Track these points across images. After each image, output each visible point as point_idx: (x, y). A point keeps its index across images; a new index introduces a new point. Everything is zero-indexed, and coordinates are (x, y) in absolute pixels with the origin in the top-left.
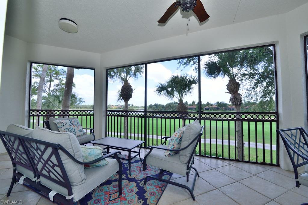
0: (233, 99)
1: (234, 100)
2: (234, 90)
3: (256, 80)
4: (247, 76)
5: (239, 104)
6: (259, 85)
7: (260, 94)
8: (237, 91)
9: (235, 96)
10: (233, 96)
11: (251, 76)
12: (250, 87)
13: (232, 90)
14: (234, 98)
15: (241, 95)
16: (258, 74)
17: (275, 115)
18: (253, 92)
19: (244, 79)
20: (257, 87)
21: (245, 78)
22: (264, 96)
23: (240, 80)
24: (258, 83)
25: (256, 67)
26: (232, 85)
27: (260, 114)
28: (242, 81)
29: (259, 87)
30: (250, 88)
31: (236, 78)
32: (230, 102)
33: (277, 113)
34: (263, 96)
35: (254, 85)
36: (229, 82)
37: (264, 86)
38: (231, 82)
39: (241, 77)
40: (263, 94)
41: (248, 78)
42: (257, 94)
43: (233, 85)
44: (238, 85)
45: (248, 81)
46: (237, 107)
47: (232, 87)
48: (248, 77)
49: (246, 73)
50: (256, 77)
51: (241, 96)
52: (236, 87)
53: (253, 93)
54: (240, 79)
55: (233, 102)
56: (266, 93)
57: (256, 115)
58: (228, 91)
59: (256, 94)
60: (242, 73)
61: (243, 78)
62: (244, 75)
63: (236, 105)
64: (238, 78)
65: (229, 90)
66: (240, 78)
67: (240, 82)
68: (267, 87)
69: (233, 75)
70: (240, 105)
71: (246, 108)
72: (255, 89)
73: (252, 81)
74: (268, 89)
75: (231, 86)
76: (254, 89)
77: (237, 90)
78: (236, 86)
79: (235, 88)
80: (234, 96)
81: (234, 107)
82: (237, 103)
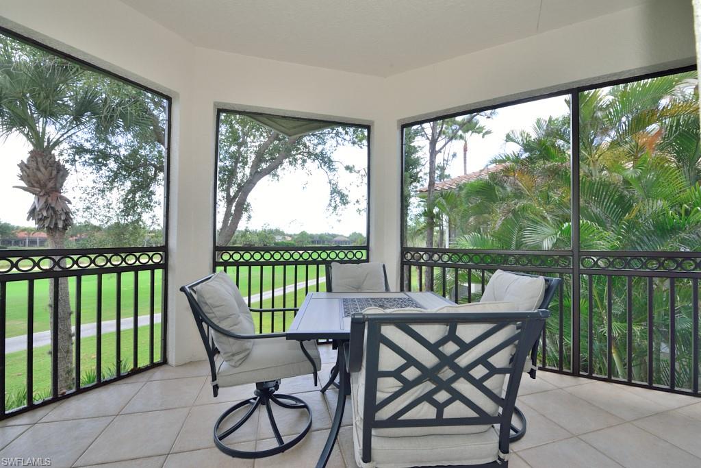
0: (40, 210)
1: (45, 214)
2: (46, 185)
3: (112, 171)
4: (88, 156)
5: (60, 225)
6: (115, 184)
7: (117, 206)
8: (57, 189)
9: (50, 201)
10: (43, 201)
11: (100, 158)
12: (94, 185)
13: (38, 182)
14: (48, 207)
15: (70, 202)
16: (117, 158)
17: (161, 253)
18: (100, 199)
19: (80, 161)
20: (111, 189)
21: (83, 159)
22: (126, 212)
23: (67, 161)
24: (113, 181)
25: (112, 139)
26: (42, 169)
27: (116, 252)
28: (72, 164)
29: (115, 189)
30: (93, 188)
31: (55, 152)
32: (28, 219)
33: (164, 249)
34: (123, 211)
35: (104, 183)
36: (31, 157)
37: (126, 189)
38: (39, 159)
39: (70, 151)
40: (122, 206)
41: (91, 161)
42: (110, 204)
43: (46, 168)
44: (61, 173)
45: (90, 169)
46: (53, 237)
47: (39, 175)
48: (90, 159)
49: (88, 146)
50: (112, 165)
51: (69, 205)
52: (56, 175)
53: (101, 202)
54: (66, 157)
55: (40, 220)
56: (129, 206)
57: (105, 257)
58: (23, 184)
59: (109, 206)
60: (75, 142)
61: (77, 157)
62: (80, 150)
63: (52, 230)
64: (61, 154)
65: (28, 182)
66: (69, 155)
67: (68, 166)
68: (133, 191)
69: (46, 140)
70: (65, 228)
71: (74, 238)
72: (107, 193)
73: (101, 172)
74: (134, 197)
75: (38, 169)
76: (103, 191)
77: (58, 185)
78: (54, 173)
79: (50, 180)
80: (46, 202)
81: (44, 235)
82: (56, 224)
